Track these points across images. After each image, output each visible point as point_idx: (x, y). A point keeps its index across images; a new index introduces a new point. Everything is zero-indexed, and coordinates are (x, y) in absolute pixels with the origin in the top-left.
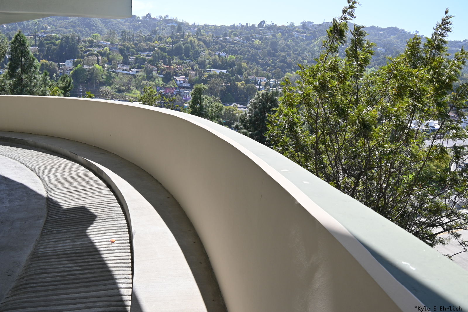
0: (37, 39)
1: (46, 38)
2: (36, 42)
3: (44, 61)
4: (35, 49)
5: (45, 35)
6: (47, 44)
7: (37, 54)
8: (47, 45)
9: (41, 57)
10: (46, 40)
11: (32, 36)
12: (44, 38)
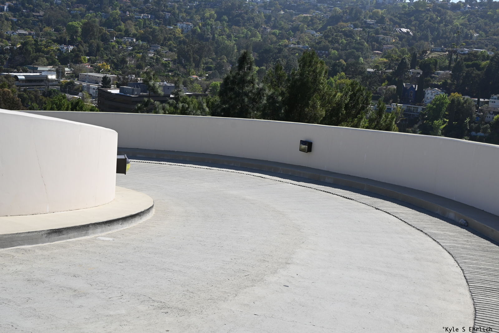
0: (454, 57)
1: (467, 56)
2: (450, 63)
3: (457, 94)
4: (447, 74)
5: (466, 50)
6: (468, 66)
7: (448, 83)
8: (467, 69)
9: (453, 88)
10: (466, 60)
11: (447, 53)
12: (464, 56)
